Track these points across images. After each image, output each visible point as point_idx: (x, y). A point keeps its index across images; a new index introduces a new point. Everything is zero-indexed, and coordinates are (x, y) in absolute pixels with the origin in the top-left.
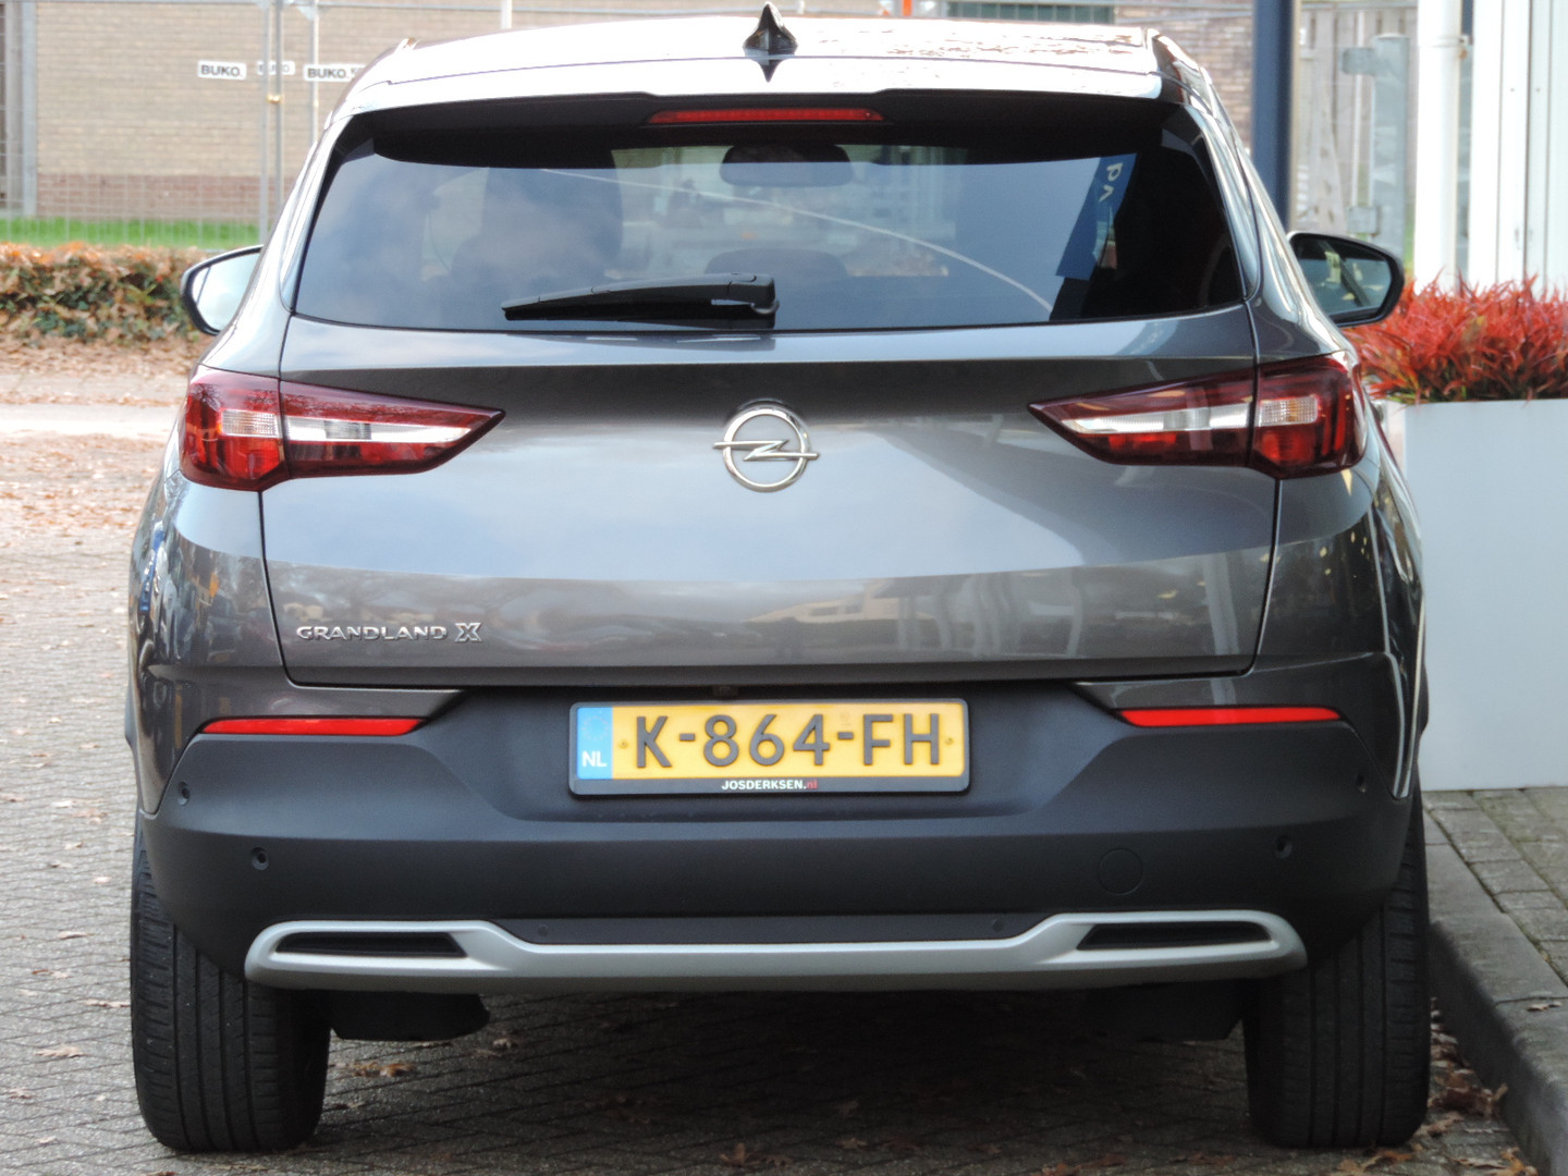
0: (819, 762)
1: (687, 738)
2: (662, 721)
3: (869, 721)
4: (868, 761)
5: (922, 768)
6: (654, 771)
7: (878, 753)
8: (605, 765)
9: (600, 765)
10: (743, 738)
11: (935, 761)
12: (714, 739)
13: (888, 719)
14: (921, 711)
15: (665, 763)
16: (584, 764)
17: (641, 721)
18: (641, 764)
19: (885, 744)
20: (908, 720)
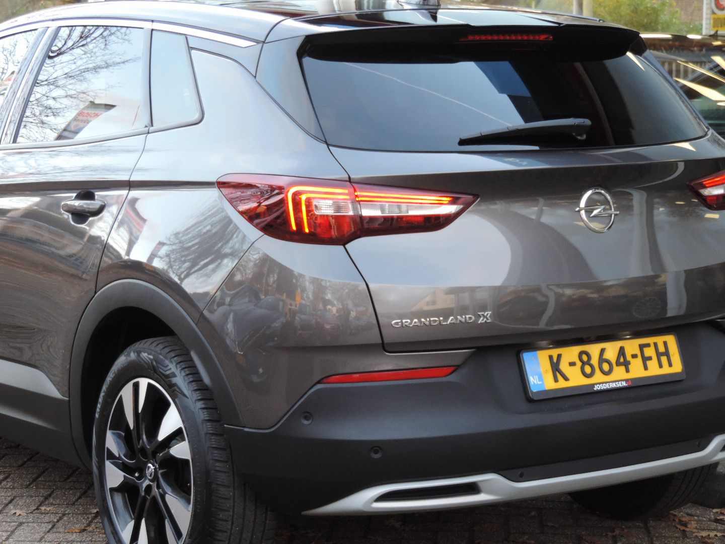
0: (627, 371)
1: (572, 364)
2: (559, 356)
3: (642, 347)
4: (646, 368)
5: (666, 370)
6: (562, 384)
7: (649, 363)
8: (541, 383)
9: (539, 383)
10: (595, 361)
11: (670, 365)
12: (584, 363)
13: (648, 345)
14: (660, 340)
15: (566, 379)
16: (532, 383)
17: (551, 357)
18: (556, 380)
19: (650, 358)
20: (655, 344)
